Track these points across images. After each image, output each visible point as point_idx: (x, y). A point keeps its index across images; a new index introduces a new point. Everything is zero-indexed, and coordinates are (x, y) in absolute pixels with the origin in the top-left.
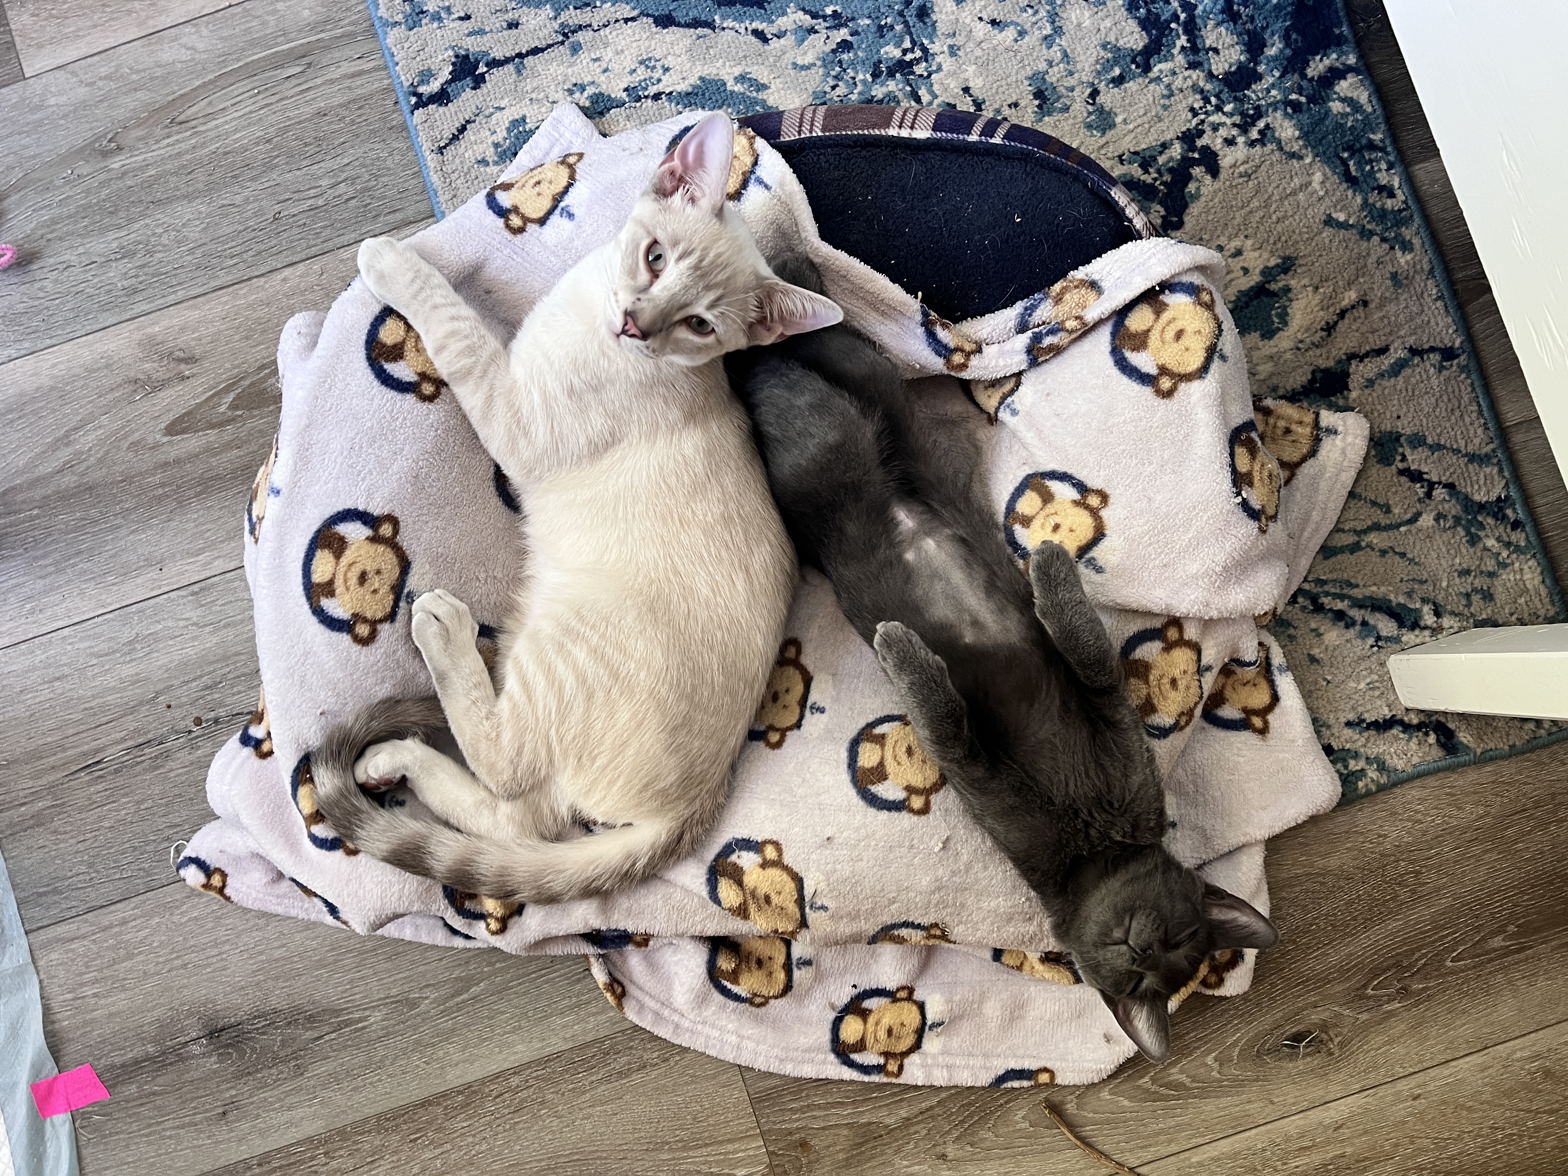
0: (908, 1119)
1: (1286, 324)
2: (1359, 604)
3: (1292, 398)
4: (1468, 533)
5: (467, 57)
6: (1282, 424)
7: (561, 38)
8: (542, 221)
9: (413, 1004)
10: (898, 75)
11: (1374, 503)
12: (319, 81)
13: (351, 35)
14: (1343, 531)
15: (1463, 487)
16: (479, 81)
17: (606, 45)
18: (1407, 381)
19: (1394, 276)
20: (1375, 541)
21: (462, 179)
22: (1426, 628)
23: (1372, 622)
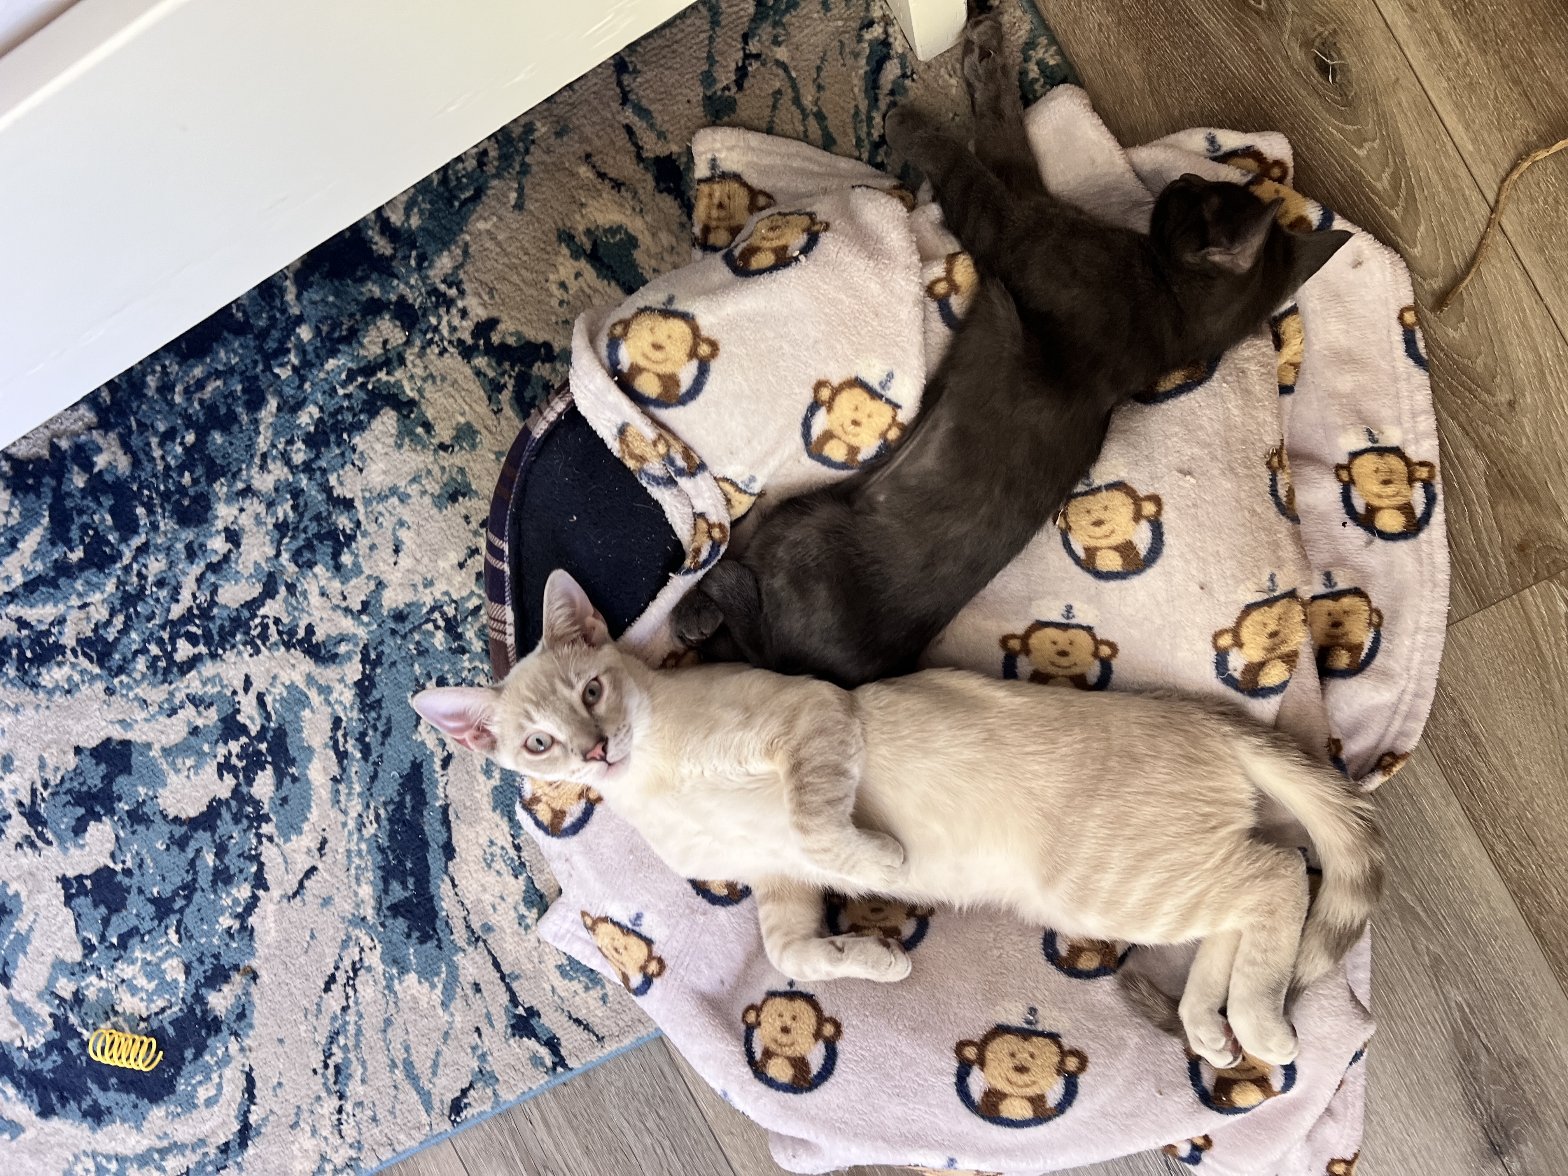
0: (1476, 447)
1: (620, 228)
2: (874, 101)
3: (688, 207)
4: (787, 10)
5: (513, 1026)
6: (715, 213)
7: (481, 944)
8: (649, 942)
9: (1436, 960)
10: (460, 630)
11: (774, 107)
12: (558, 1157)
13: (513, 1132)
14: (806, 131)
15: (744, 27)
16: (532, 1012)
17: (480, 901)
18: (653, 101)
19: (559, 134)
20: (810, 98)
21: (623, 1016)
22: (886, 32)
23: (889, 86)
